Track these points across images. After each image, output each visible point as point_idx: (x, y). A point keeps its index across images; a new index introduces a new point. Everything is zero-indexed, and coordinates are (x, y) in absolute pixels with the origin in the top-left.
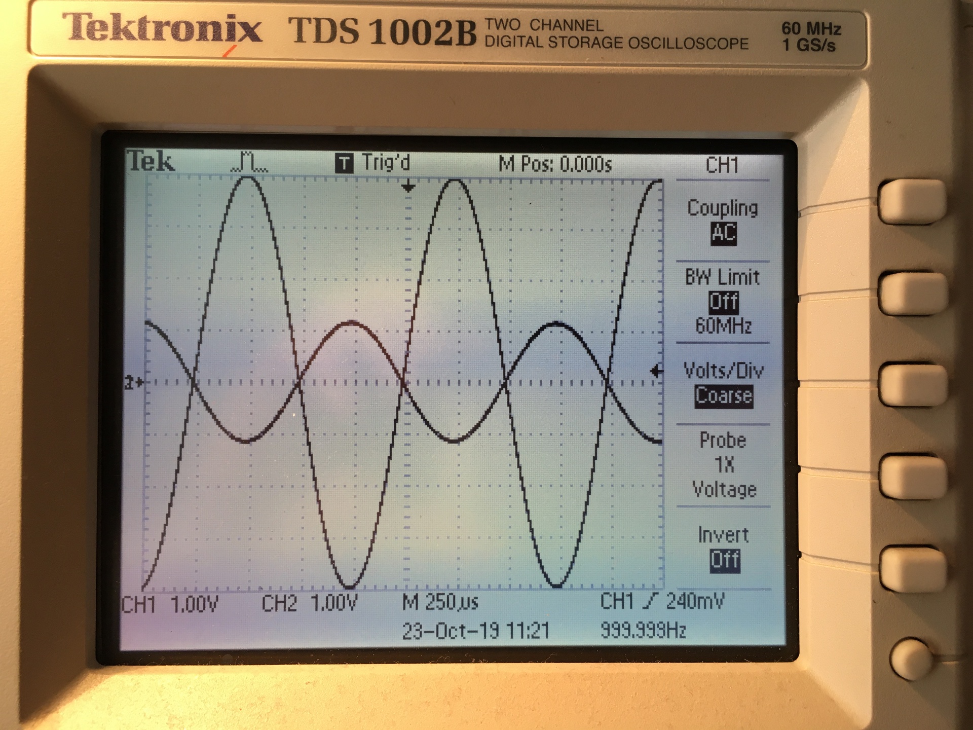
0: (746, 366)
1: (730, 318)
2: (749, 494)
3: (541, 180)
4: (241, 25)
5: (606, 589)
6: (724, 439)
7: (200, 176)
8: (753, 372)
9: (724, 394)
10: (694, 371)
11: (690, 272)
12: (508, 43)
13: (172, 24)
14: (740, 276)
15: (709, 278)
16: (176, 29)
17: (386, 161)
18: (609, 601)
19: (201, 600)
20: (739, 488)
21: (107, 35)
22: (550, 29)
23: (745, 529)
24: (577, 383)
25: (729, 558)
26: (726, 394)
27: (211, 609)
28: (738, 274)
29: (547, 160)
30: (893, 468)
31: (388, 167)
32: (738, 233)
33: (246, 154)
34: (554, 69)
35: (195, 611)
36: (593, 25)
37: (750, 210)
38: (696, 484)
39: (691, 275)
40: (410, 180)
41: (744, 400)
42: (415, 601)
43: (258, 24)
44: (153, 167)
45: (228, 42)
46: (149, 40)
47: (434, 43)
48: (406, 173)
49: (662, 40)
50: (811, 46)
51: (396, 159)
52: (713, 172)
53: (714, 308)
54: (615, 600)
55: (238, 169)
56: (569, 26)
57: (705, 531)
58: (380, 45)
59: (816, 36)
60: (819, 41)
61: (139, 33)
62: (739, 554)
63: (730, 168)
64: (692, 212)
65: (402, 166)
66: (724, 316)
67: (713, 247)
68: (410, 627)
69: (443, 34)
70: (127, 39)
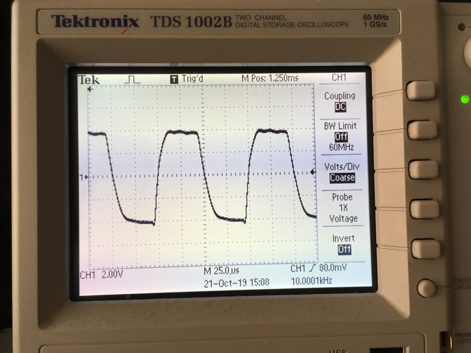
0: (352, 164)
1: (344, 144)
2: (354, 220)
3: (260, 85)
4: (130, 20)
5: (293, 263)
6: (343, 197)
7: (111, 86)
8: (355, 167)
9: (342, 177)
10: (329, 167)
11: (326, 124)
12: (246, 26)
13: (100, 19)
14: (348, 125)
15: (335, 126)
16: (101, 22)
17: (192, 78)
18: (294, 268)
19: (115, 272)
20: (350, 218)
21: (71, 25)
22: (264, 20)
23: (353, 236)
24: (278, 173)
26: (343, 177)
27: (120, 276)
28: (347, 124)
29: (263, 77)
30: (416, 206)
31: (193, 81)
32: (346, 107)
33: (131, 76)
34: (266, 37)
35: (113, 277)
37: (352, 97)
38: (331, 216)
39: (327, 126)
40: (203, 86)
42: (209, 270)
43: (137, 19)
44: (90, 83)
45: (124, 27)
46: (90, 27)
47: (214, 26)
48: (202, 83)
49: (312, 23)
50: (376, 25)
51: (197, 77)
52: (335, 80)
53: (337, 140)
54: (297, 268)
57: (336, 237)
58: (190, 27)
59: (378, 20)
60: (379, 23)
61: (85, 24)
62: (351, 247)
63: (342, 78)
64: (326, 98)
65: (200, 80)
66: (341, 143)
67: (336, 113)
68: (208, 282)
69: (218, 23)
70: (80, 27)
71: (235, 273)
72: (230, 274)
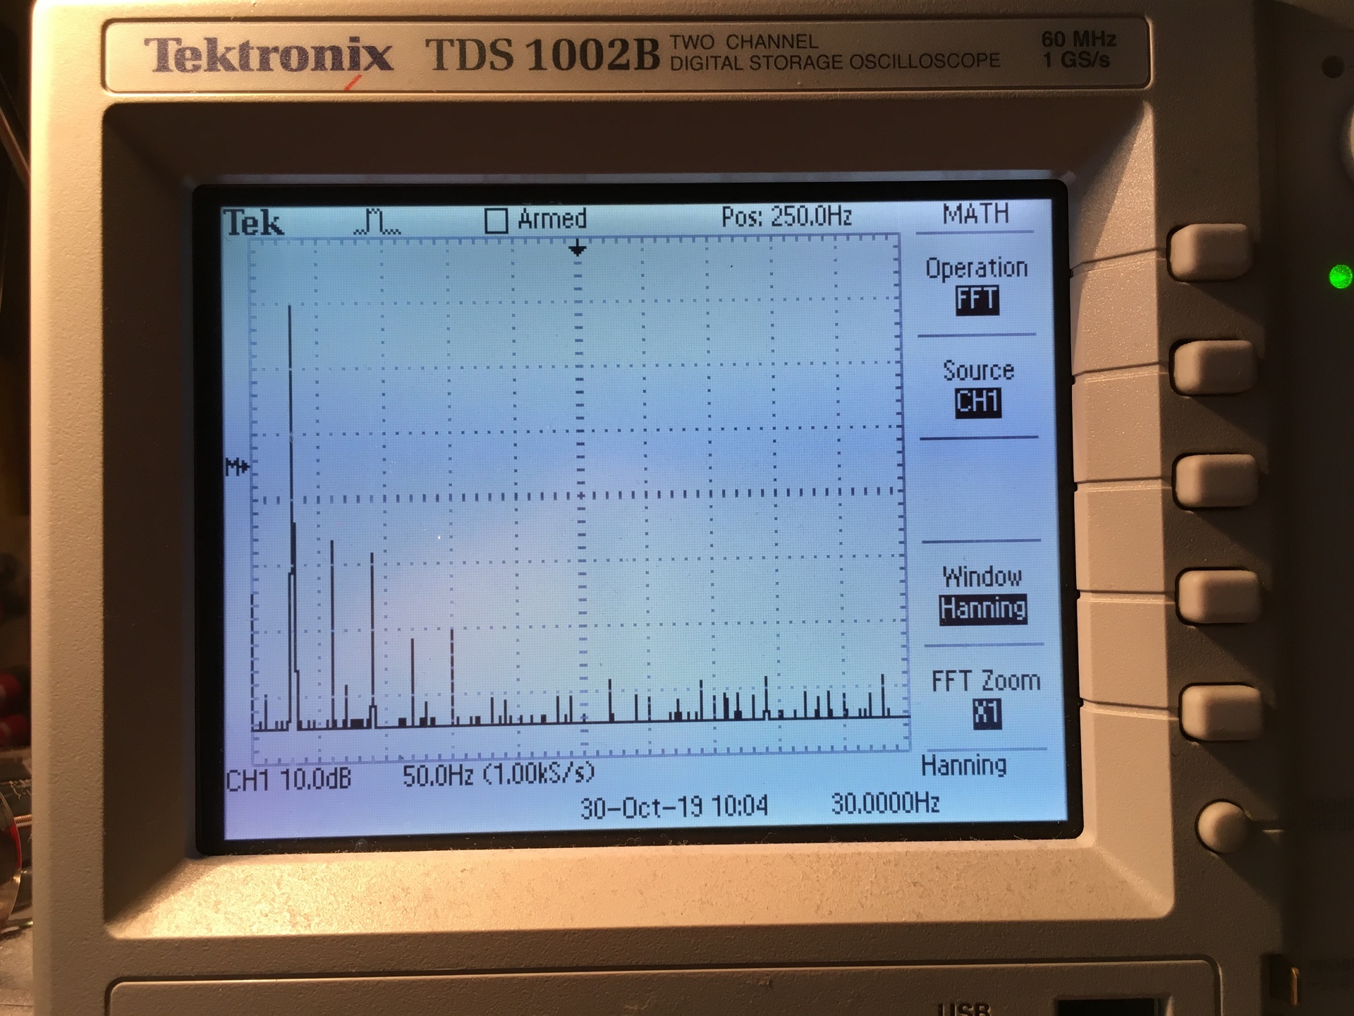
3: (745, 237)
4: (367, 50)
7: (315, 240)
12: (699, 66)
13: (280, 50)
16: (286, 56)
17: (549, 217)
21: (201, 66)
22: (752, 47)
24: (795, 492)
29: (754, 212)
30: (1193, 585)
33: (373, 212)
34: (758, 96)
36: (805, 41)
43: (389, 48)
44: (257, 231)
45: (352, 72)
46: (253, 70)
47: (608, 67)
48: (575, 232)
49: (892, 58)
50: (1078, 61)
56: (775, 43)
58: (539, 71)
59: (1084, 48)
60: (1089, 54)
61: (240, 63)
68: (591, 803)
69: (619, 56)
70: (226, 70)
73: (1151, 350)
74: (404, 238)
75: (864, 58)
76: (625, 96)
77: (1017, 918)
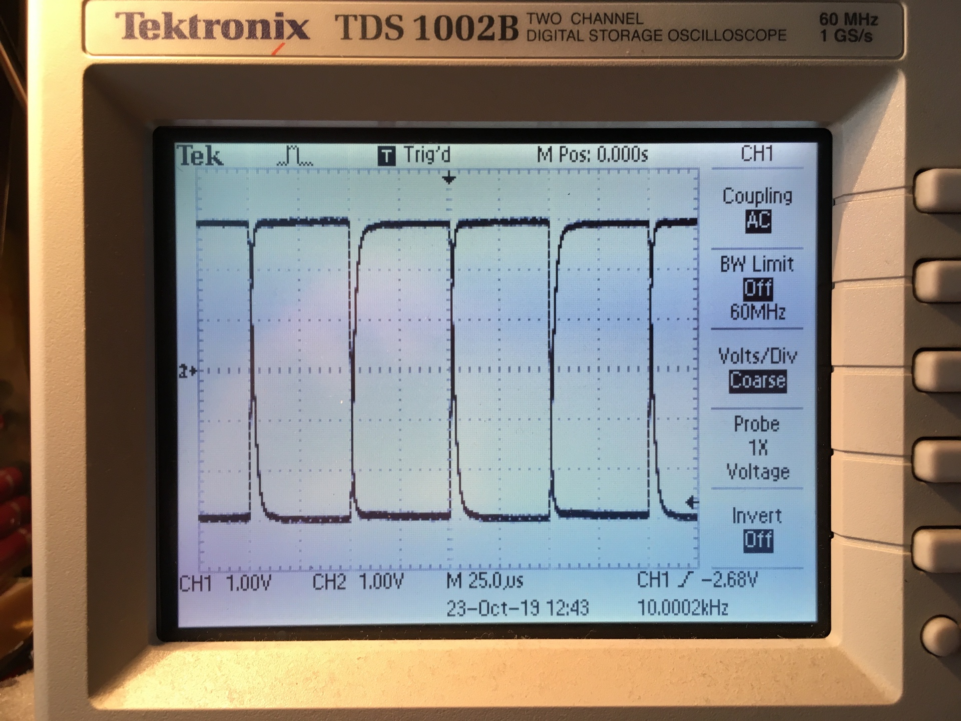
0: (780, 351)
1: (764, 305)
2: (782, 476)
3: (579, 170)
4: (289, 23)
5: (642, 568)
6: (758, 423)
7: (247, 170)
8: (787, 358)
9: (758, 379)
10: (729, 356)
11: (725, 260)
12: (549, 38)
13: (221, 22)
14: (774, 263)
15: (744, 265)
16: (225, 27)
17: (427, 154)
18: (645, 579)
19: (255, 579)
20: (772, 471)
21: (159, 34)
22: (591, 23)
23: (778, 510)
24: (614, 369)
25: (762, 538)
26: (760, 378)
27: (264, 587)
28: (772, 261)
29: (584, 151)
30: (926, 452)
31: (429, 159)
32: (772, 220)
33: (292, 148)
34: (595, 62)
35: (250, 590)
36: (633, 18)
37: (785, 198)
38: (730, 466)
39: (726, 263)
40: (451, 171)
41: (778, 384)
42: (458, 579)
43: (306, 22)
44: (202, 162)
45: (277, 40)
46: (200, 38)
47: (477, 38)
48: (447, 165)
49: (701, 31)
50: (848, 36)
51: (437, 151)
52: (748, 160)
53: (748, 295)
54: (651, 578)
55: (284, 163)
56: (609, 19)
57: (739, 513)
58: (424, 41)
60: (856, 31)
61: (190, 32)
62: (772, 534)
63: (765, 156)
64: (726, 201)
65: (443, 158)
66: (758, 302)
67: (748, 234)
68: (454, 604)
69: (486, 30)
70: (179, 38)
71: (515, 587)
72: (504, 589)
73: (899, 266)
74: (315, 169)
75: (680, 32)
76: (491, 62)
77: (782, 703)
